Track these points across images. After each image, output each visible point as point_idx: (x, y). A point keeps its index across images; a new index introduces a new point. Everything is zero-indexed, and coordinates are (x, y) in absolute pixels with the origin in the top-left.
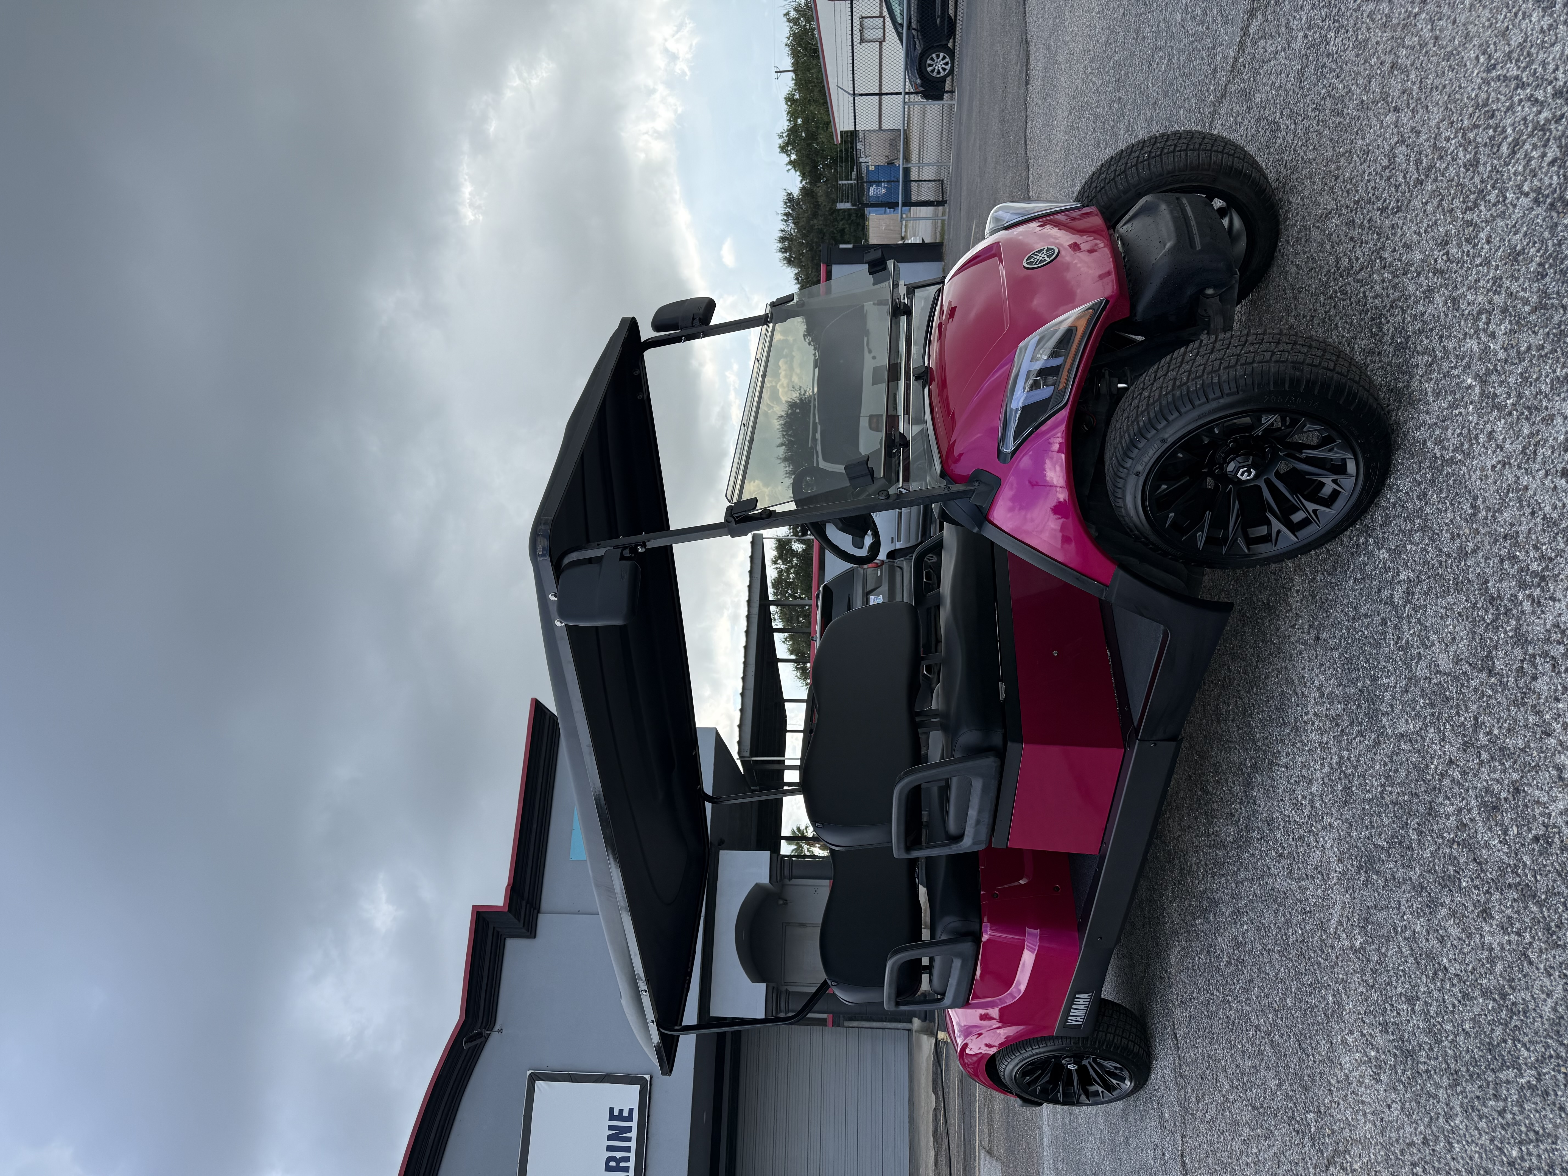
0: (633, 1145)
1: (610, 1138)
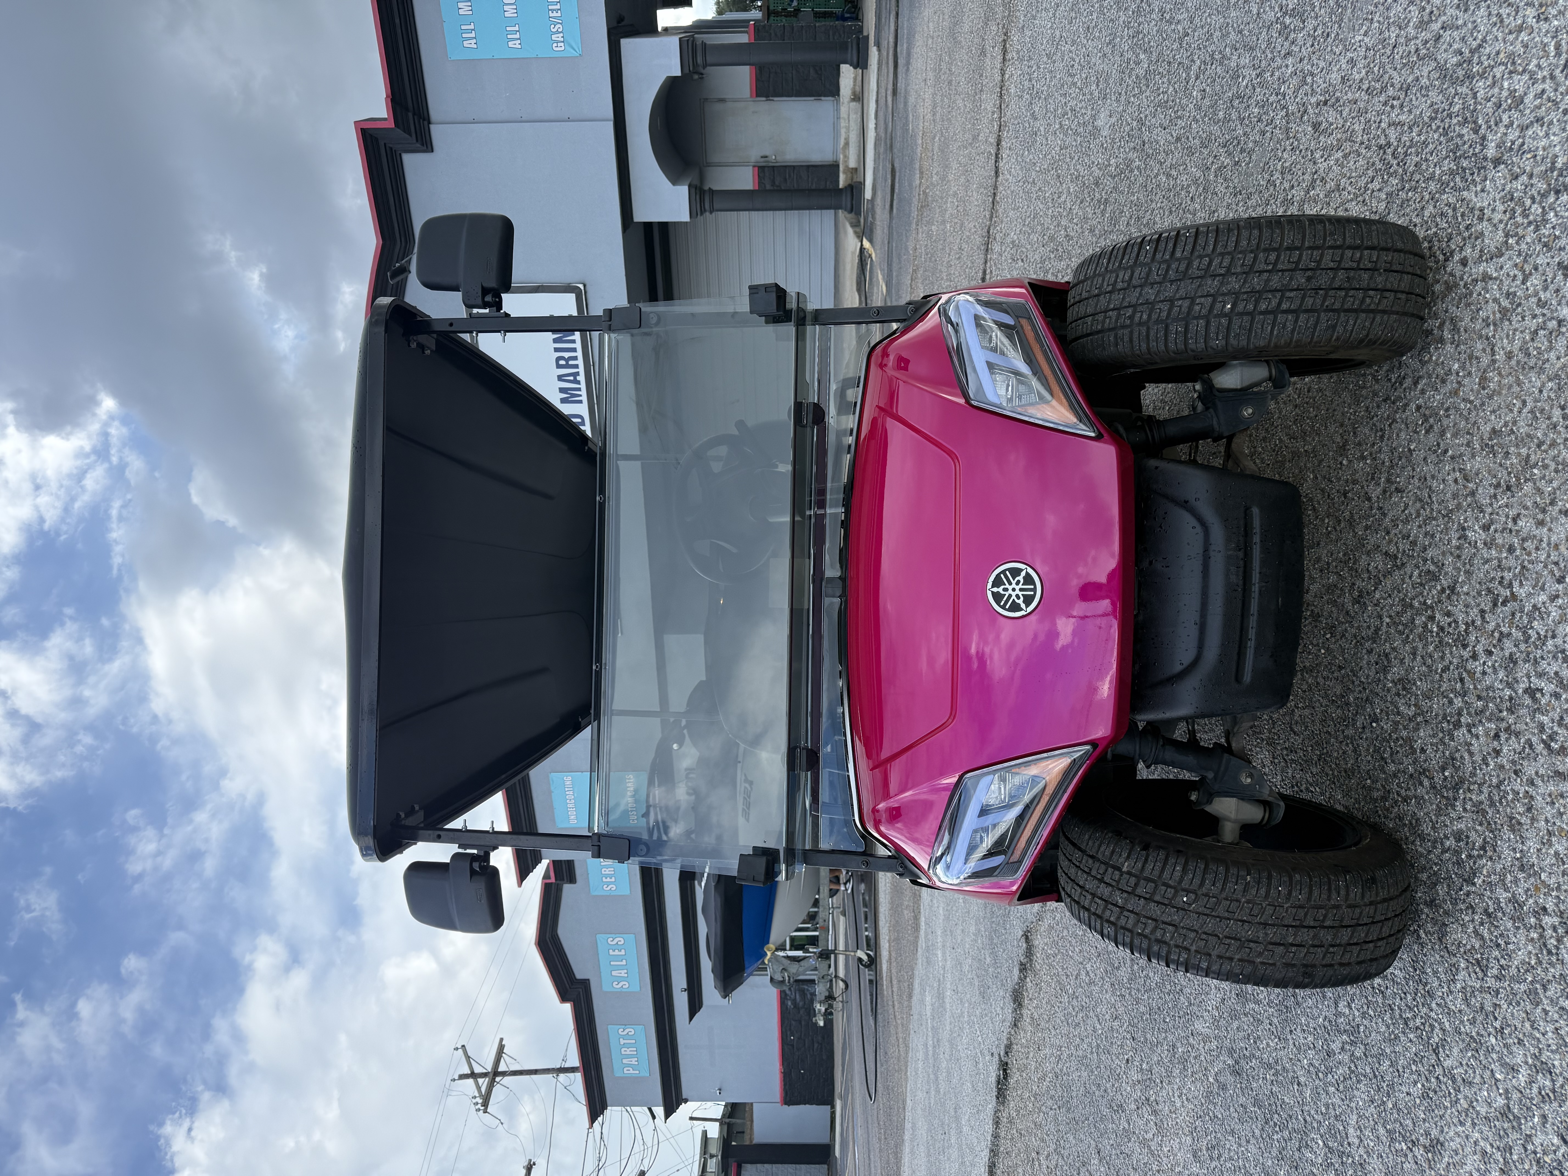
0: (578, 345)
1: (555, 341)
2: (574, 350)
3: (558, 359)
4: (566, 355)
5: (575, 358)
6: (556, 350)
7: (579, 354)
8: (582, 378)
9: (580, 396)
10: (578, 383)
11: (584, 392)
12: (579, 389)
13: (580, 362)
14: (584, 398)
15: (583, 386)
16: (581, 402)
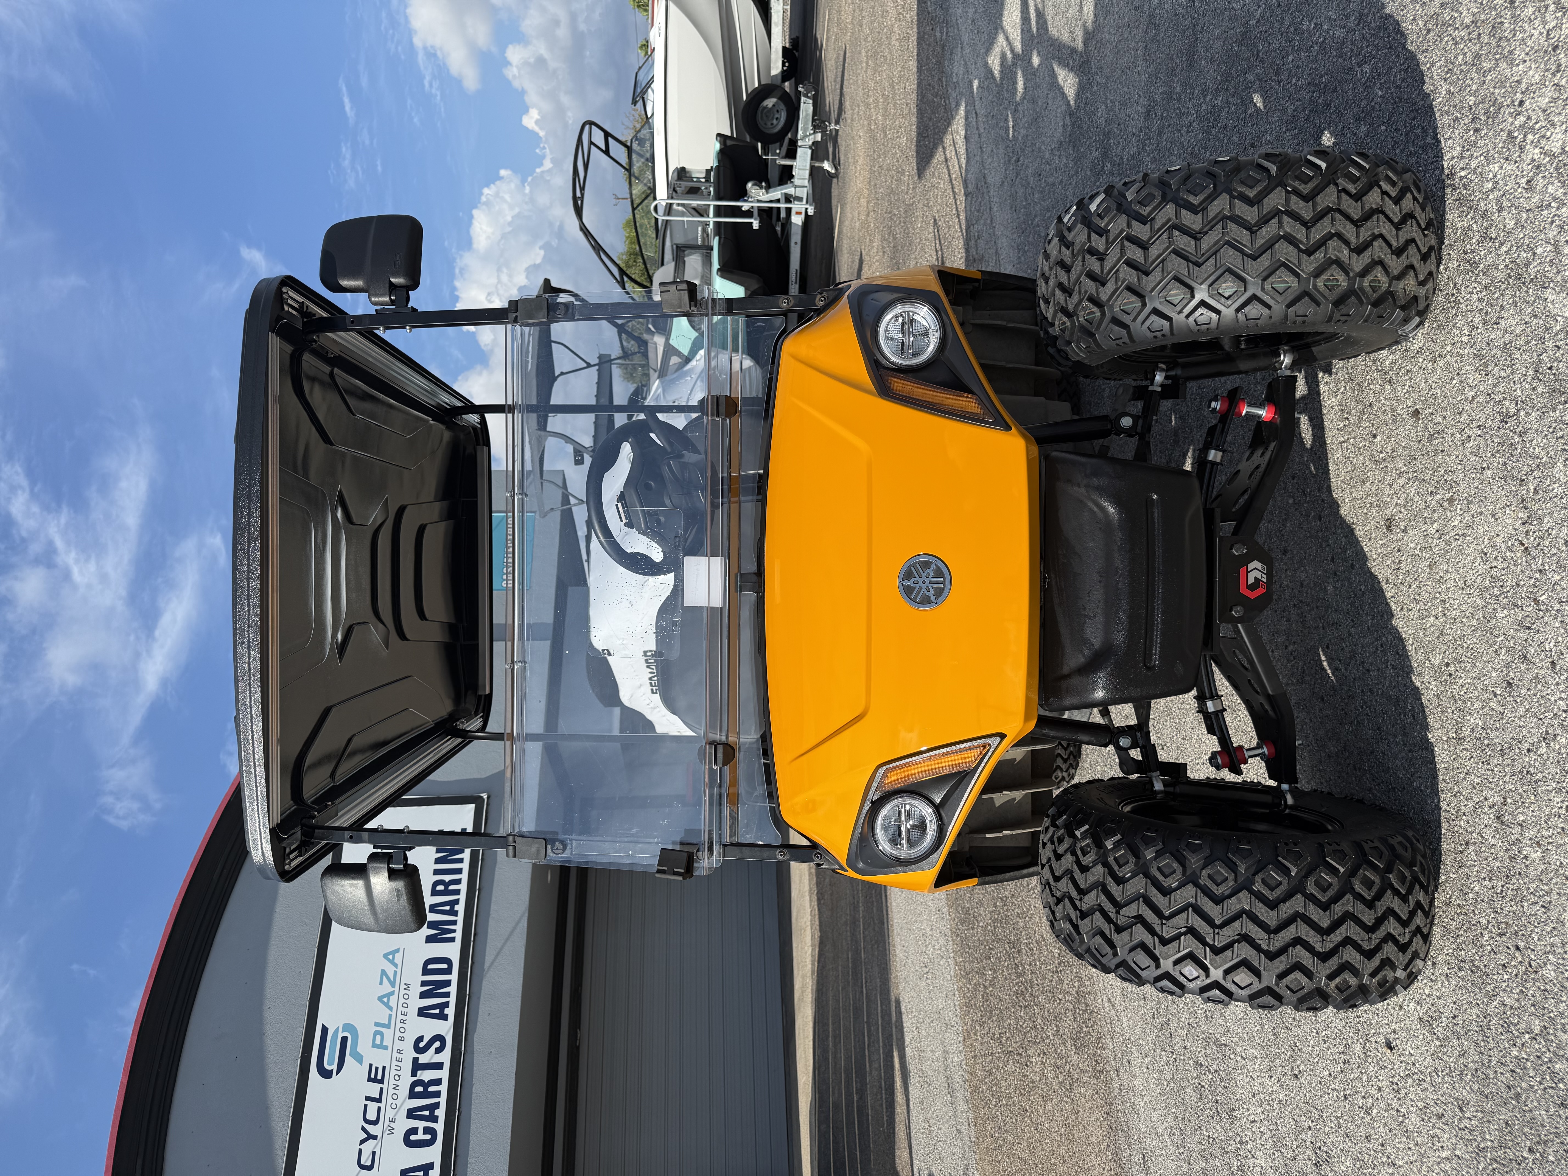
0: (465, 866)
1: (438, 861)
2: (459, 871)
3: (436, 884)
4: (447, 878)
5: (458, 882)
6: (437, 872)
7: (464, 877)
8: (460, 908)
9: (454, 931)
10: (455, 914)
11: (459, 927)
12: (454, 923)
13: (463, 887)
14: (458, 935)
15: (460, 918)
16: (453, 940)
